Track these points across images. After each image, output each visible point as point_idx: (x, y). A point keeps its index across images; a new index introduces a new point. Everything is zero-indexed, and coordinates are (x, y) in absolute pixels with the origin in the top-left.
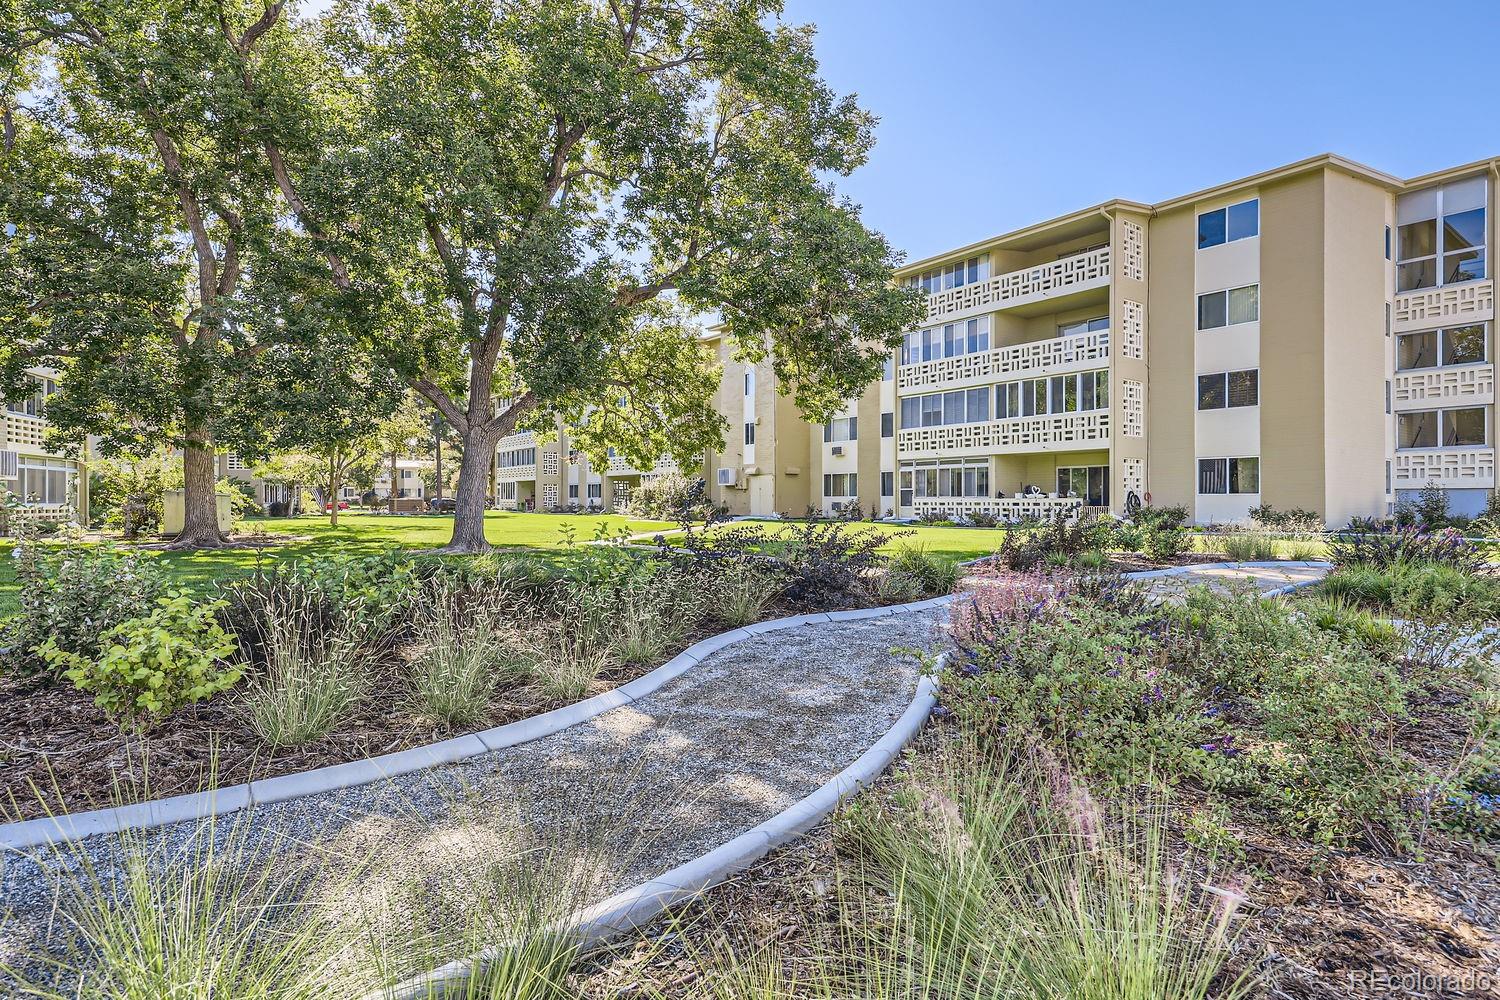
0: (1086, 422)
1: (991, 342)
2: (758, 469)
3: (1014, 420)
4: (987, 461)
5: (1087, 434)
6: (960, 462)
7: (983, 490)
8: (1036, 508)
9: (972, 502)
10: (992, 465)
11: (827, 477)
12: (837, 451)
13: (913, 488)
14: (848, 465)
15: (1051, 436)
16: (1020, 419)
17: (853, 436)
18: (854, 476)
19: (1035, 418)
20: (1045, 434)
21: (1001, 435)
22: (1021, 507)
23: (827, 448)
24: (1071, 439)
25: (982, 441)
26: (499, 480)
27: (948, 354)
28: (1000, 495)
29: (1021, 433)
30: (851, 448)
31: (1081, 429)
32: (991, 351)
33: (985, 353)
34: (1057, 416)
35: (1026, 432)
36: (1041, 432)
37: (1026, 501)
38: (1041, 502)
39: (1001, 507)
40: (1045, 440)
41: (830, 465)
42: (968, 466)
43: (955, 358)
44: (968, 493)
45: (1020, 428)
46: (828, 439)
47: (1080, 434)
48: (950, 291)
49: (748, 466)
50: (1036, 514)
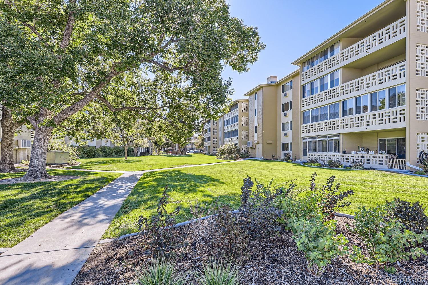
0: (391, 114)
1: (340, 81)
2: (258, 142)
3: (351, 116)
4: (338, 136)
5: (391, 120)
6: (326, 137)
7: (336, 150)
8: (363, 159)
9: (331, 155)
10: (340, 138)
11: (283, 144)
12: (285, 134)
13: (307, 149)
14: (289, 139)
15: (371, 123)
16: (354, 116)
17: (291, 129)
18: (291, 143)
19: (362, 114)
20: (367, 122)
21: (345, 124)
22: (354, 158)
23: (282, 133)
24: (382, 123)
25: (336, 127)
26: (204, 146)
27: (322, 90)
28: (344, 152)
29: (354, 122)
30: (290, 133)
31: (387, 118)
32: (340, 85)
33: (337, 87)
34: (374, 112)
35: (357, 122)
36: (365, 121)
37: (357, 155)
38: (365, 156)
39: (345, 158)
40: (367, 125)
41: (284, 140)
42: (329, 139)
43: (324, 92)
44: (330, 151)
45: (354, 120)
46: (283, 130)
47: (387, 121)
48: (322, 63)
49: (256, 140)
50: (363, 162)
